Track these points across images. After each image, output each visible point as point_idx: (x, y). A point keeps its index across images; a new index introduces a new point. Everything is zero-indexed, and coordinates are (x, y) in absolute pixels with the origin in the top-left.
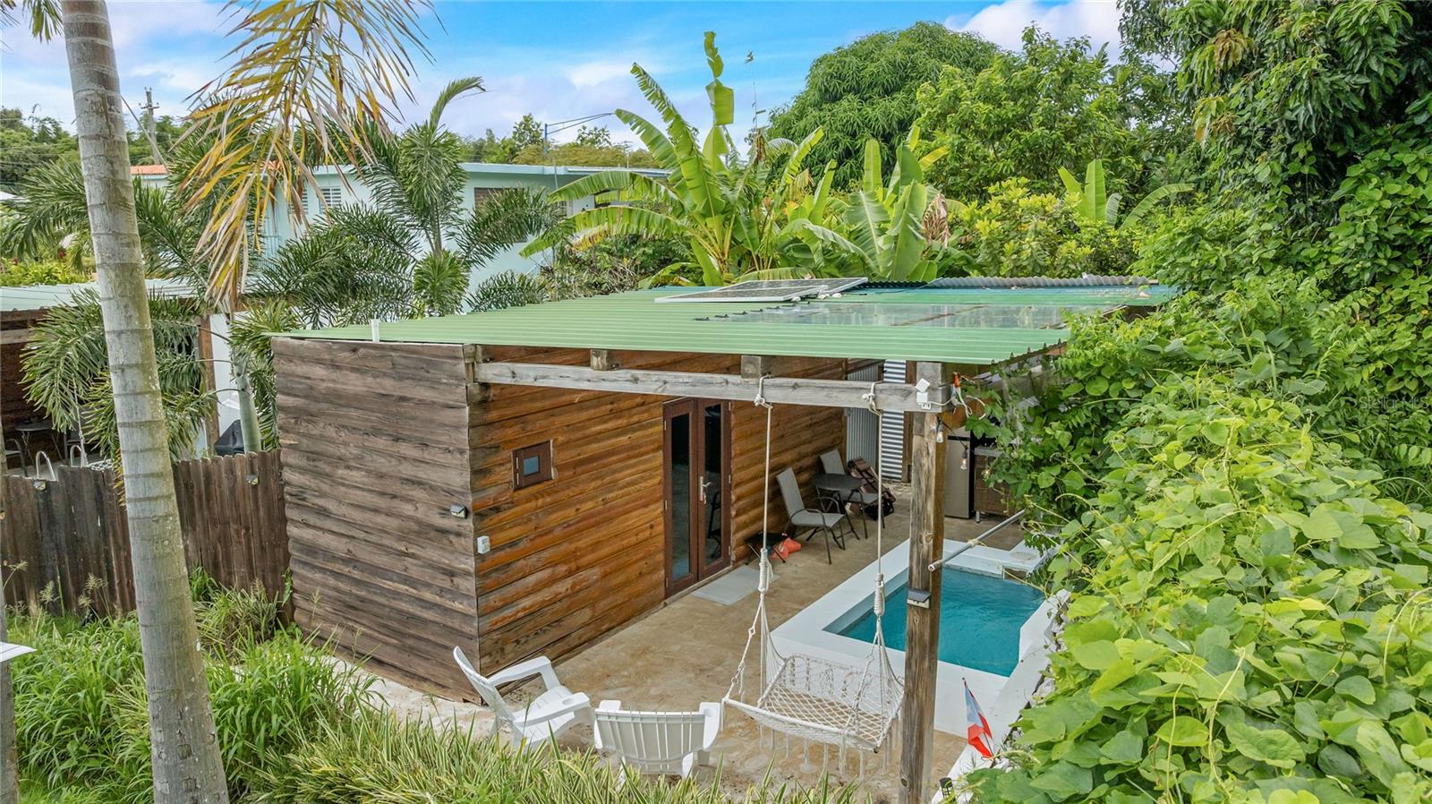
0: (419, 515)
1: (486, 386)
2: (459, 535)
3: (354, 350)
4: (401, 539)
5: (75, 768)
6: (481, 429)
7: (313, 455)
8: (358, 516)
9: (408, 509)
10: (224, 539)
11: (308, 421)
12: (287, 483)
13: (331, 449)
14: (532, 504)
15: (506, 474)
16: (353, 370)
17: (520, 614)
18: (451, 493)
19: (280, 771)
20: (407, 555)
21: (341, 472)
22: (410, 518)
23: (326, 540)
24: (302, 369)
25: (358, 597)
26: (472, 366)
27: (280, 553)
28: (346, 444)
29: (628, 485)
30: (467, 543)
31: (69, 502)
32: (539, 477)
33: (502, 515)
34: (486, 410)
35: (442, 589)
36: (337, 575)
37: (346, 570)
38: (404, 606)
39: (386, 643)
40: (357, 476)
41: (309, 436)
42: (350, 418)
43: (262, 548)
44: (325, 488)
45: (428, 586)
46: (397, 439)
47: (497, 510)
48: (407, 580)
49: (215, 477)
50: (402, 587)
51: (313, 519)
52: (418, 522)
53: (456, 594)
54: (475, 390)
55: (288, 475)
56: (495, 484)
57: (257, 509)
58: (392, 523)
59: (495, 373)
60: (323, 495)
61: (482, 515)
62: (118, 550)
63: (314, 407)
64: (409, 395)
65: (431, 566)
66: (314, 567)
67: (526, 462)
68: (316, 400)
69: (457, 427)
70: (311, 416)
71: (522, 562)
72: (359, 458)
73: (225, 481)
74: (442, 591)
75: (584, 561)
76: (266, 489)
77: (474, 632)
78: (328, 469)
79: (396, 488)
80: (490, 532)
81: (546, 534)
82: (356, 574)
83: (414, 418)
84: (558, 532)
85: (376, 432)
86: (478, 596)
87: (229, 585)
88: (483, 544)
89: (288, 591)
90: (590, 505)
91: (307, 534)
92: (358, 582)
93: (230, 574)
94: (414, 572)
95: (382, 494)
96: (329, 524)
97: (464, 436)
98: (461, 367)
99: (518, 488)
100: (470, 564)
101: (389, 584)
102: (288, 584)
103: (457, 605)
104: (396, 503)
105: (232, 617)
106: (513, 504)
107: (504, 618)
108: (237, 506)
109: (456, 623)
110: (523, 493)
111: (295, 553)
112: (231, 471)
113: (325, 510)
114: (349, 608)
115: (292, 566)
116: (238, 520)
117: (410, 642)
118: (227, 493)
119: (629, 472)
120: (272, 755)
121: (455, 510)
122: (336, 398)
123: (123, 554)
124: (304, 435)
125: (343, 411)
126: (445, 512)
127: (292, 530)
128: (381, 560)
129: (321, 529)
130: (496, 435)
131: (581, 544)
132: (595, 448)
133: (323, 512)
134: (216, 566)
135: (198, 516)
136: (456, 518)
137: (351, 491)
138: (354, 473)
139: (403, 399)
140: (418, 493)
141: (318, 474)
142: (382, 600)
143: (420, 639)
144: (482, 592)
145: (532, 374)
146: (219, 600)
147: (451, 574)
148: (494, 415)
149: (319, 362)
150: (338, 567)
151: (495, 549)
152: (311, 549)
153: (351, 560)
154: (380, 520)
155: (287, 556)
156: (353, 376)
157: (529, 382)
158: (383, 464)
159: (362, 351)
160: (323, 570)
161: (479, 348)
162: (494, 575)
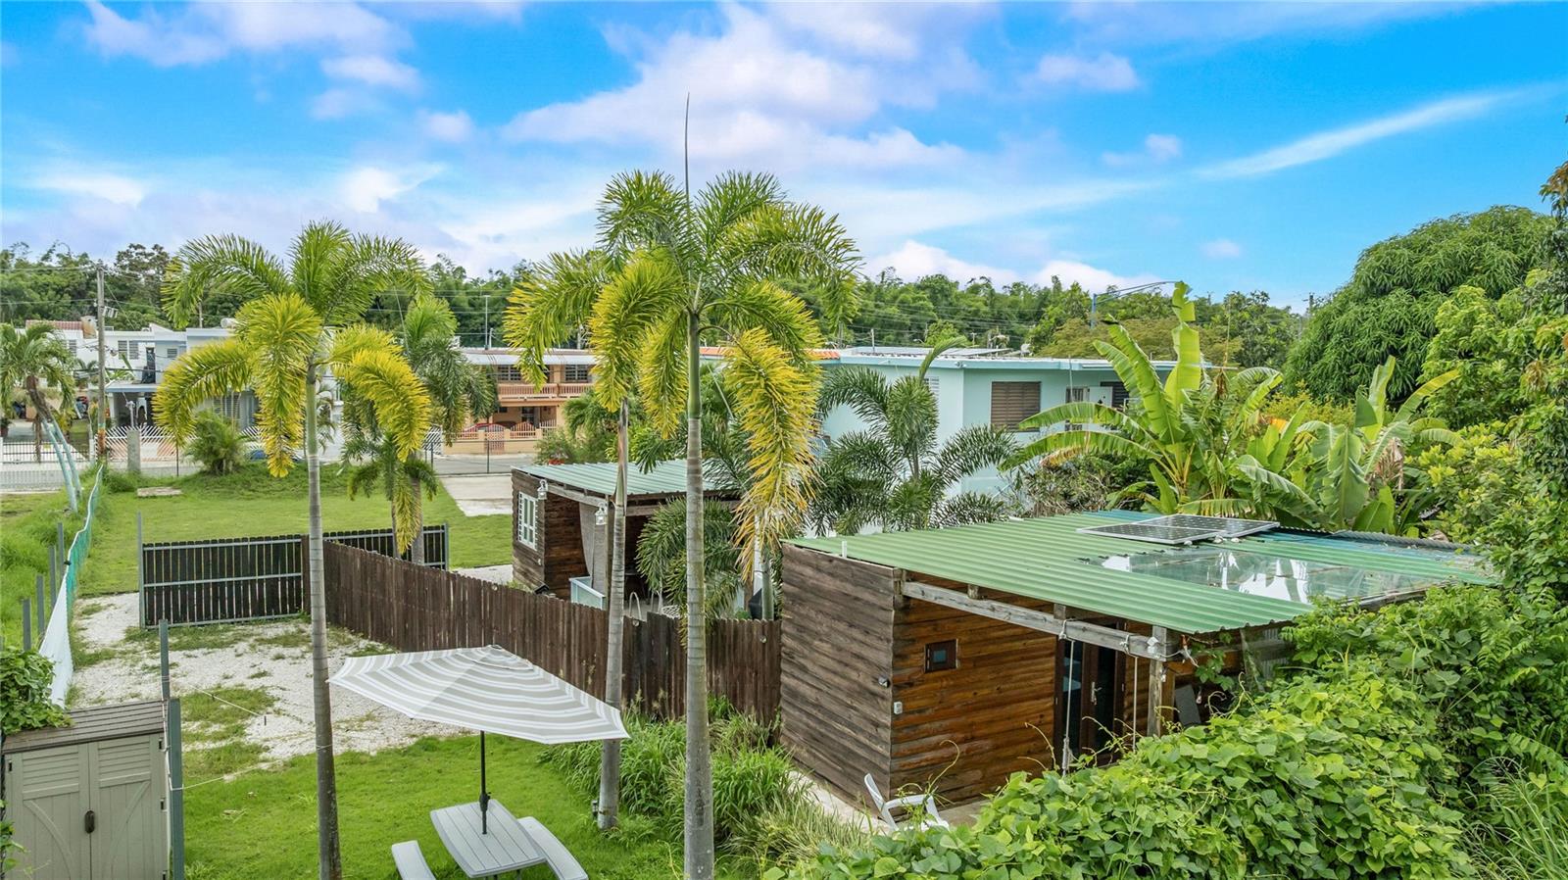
0: (861, 680)
1: (907, 598)
2: (883, 698)
3: (831, 561)
4: (849, 695)
5: (643, 806)
6: (902, 627)
7: (801, 629)
8: (822, 674)
9: (854, 675)
10: (742, 677)
11: (800, 604)
12: (784, 645)
13: (812, 626)
14: (938, 684)
15: (919, 659)
16: (831, 574)
17: (924, 764)
18: (880, 668)
19: (749, 826)
20: (852, 707)
21: (816, 643)
22: (855, 682)
23: (804, 689)
24: (799, 568)
25: (820, 733)
26: (898, 584)
27: (775, 692)
28: (821, 624)
29: (1021, 680)
30: (886, 704)
31: (651, 637)
32: (946, 665)
33: (913, 689)
34: (907, 614)
35: (871, 735)
36: (809, 715)
37: (814, 712)
38: (847, 744)
39: (835, 769)
40: (826, 647)
41: (800, 615)
42: (824, 606)
43: (765, 688)
44: (806, 652)
45: (862, 731)
46: (851, 626)
47: (911, 685)
48: (850, 726)
49: (740, 633)
50: (847, 730)
51: (797, 673)
52: (860, 685)
53: (879, 740)
54: (900, 600)
55: (785, 639)
56: (911, 666)
57: (764, 659)
58: (844, 683)
59: (913, 589)
60: (805, 657)
61: (899, 687)
62: (676, 674)
63: (804, 595)
64: (860, 596)
65: (865, 718)
66: (794, 706)
67: (936, 654)
68: (806, 590)
69: (886, 624)
70: (802, 601)
71: (927, 726)
72: (827, 635)
73: (746, 638)
74: (871, 737)
75: (978, 733)
76: (771, 647)
77: (888, 769)
78: (808, 639)
79: (848, 659)
80: (904, 700)
81: (949, 708)
82: (820, 716)
83: (862, 613)
84: (957, 707)
85: (839, 619)
86: (892, 743)
87: (742, 710)
88: (898, 707)
89: (777, 721)
90: (986, 691)
91: (792, 682)
92: (821, 722)
93: (743, 703)
94: (855, 720)
95: (840, 662)
96: (806, 678)
97: (890, 630)
98: (891, 584)
99: (927, 671)
100: (887, 720)
101: (839, 727)
102: (778, 716)
103: (878, 748)
104: (847, 670)
105: (740, 733)
106: (923, 682)
107: (910, 764)
108: (752, 655)
109: (877, 760)
110: (931, 675)
111: (784, 695)
112: (750, 631)
113: (805, 667)
114: (815, 739)
115: (782, 704)
116: (751, 667)
117: (849, 770)
118: (746, 646)
119: (1022, 670)
120: (746, 816)
121: (882, 680)
122: (817, 591)
123: (679, 678)
124: (796, 613)
125: (821, 601)
126: (876, 681)
127: (784, 678)
128: (835, 708)
129: (802, 680)
130: (912, 632)
131: (976, 719)
132: (992, 649)
133: (803, 669)
134: (735, 696)
135: (727, 659)
136: (882, 687)
137: (823, 657)
138: (824, 645)
139: (857, 599)
140: (860, 665)
141: (803, 642)
142: (833, 737)
143: (854, 768)
144: (895, 741)
145: (934, 595)
146: (733, 720)
147: (877, 725)
148: (912, 618)
149: (809, 565)
150: (809, 709)
151: (906, 712)
152: (794, 694)
153: (818, 706)
154: (837, 680)
155: (780, 696)
156: (828, 578)
157: (931, 599)
158: (841, 640)
159: (835, 562)
160: (801, 710)
161: (905, 573)
162: (905, 731)
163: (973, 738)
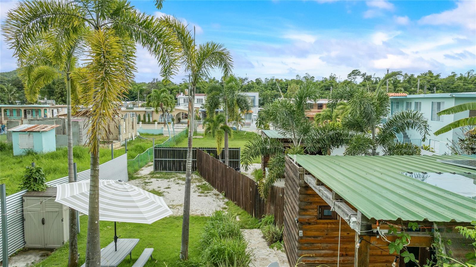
3: (291, 163)
4: (292, 224)
10: (277, 210)
14: (326, 226)
15: (314, 212)
16: (291, 169)
18: (297, 213)
20: (293, 230)
22: (293, 218)
23: (287, 218)
24: (287, 166)
25: (288, 238)
26: (303, 175)
28: (289, 191)
30: (297, 231)
33: (311, 226)
34: (307, 190)
35: (295, 244)
41: (287, 186)
43: (281, 215)
45: (294, 241)
46: (293, 192)
47: (309, 224)
49: (277, 192)
50: (292, 239)
51: (286, 211)
54: (302, 182)
55: (285, 196)
56: (309, 215)
57: (281, 203)
60: (287, 204)
65: (294, 235)
67: (325, 211)
68: (288, 176)
69: (298, 193)
70: (287, 181)
71: (319, 245)
76: (283, 199)
78: (288, 197)
80: (305, 230)
83: (295, 187)
84: (337, 238)
85: (292, 189)
88: (301, 233)
93: (277, 220)
96: (287, 214)
99: (320, 219)
102: (283, 228)
104: (293, 212)
106: (316, 223)
107: (308, 261)
108: (279, 201)
110: (322, 221)
113: (287, 208)
115: (284, 223)
116: (279, 206)
125: (290, 181)
128: (291, 228)
130: (310, 199)
134: (276, 217)
135: (274, 201)
138: (290, 200)
139: (294, 181)
142: (290, 241)
144: (300, 248)
148: (310, 192)
151: (305, 236)
157: (308, 183)
160: (286, 227)
162: (306, 245)
163: (347, 255)
